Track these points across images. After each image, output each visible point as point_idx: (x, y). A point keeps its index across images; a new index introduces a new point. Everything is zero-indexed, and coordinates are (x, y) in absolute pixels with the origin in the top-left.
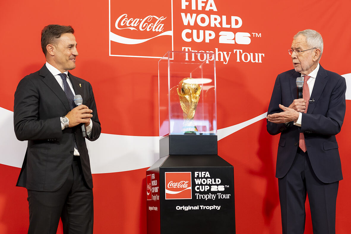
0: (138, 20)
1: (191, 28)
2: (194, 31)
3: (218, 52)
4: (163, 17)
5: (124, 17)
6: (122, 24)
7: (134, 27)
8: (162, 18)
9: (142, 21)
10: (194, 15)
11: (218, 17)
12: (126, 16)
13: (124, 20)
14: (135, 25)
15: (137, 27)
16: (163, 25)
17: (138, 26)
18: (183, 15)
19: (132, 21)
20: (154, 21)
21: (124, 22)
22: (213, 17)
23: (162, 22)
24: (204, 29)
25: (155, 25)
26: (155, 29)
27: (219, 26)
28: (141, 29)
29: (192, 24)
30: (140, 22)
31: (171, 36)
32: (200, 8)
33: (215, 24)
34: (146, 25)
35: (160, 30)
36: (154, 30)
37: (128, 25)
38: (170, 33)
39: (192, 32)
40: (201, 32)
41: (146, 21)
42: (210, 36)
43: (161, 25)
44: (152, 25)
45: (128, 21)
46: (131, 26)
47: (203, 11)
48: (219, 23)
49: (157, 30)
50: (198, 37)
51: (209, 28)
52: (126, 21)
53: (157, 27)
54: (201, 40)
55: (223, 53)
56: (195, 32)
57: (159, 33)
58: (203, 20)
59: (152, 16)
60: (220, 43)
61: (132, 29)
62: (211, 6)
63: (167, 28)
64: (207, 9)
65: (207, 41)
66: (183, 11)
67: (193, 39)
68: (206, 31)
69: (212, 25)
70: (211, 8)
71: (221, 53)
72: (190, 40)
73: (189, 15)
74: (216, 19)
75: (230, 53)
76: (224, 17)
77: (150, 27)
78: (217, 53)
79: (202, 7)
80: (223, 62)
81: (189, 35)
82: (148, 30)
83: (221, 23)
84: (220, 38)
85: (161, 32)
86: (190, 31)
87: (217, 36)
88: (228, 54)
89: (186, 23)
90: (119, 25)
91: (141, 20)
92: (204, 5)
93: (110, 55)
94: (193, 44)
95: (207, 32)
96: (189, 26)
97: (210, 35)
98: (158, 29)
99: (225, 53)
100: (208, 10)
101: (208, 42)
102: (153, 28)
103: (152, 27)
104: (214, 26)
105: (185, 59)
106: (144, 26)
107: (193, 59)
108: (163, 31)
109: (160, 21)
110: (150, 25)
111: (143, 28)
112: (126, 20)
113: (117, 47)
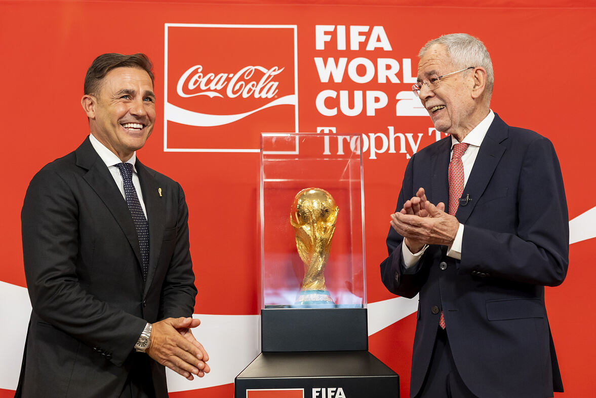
0: (225, 76)
1: (337, 87)
2: (341, 92)
3: (395, 134)
4: (277, 68)
5: (195, 72)
6: (191, 86)
7: (215, 90)
8: (275, 70)
9: (231, 78)
10: (343, 61)
11: (394, 63)
12: (200, 70)
13: (196, 77)
14: (219, 87)
15: (223, 91)
16: (276, 84)
17: (225, 88)
18: (319, 61)
19: (212, 78)
20: (258, 76)
21: (196, 81)
22: (382, 62)
23: (275, 79)
24: (364, 88)
25: (261, 85)
26: (260, 92)
27: (395, 80)
28: (230, 94)
29: (338, 79)
30: (228, 80)
31: (294, 106)
32: (355, 47)
33: (387, 77)
34: (242, 85)
35: (270, 95)
36: (257, 96)
37: (203, 87)
38: (292, 100)
39: (338, 96)
40: (358, 95)
41: (241, 78)
42: (376, 102)
43: (273, 85)
44: (253, 85)
45: (204, 81)
46: (209, 90)
47: (362, 51)
48: (396, 74)
49: (263, 95)
50: (351, 105)
51: (374, 85)
52: (200, 80)
53: (265, 89)
54: (357, 111)
55: (406, 137)
56: (344, 95)
57: (268, 100)
58: (361, 70)
59: (254, 66)
60: (398, 114)
61: (212, 95)
62: (379, 40)
63: (285, 89)
64: (370, 47)
65: (371, 112)
66: (320, 54)
67: (339, 110)
68: (368, 93)
69: (382, 80)
70: (379, 45)
71: (401, 136)
72: (333, 112)
73: (331, 60)
74: (388, 67)
75: (420, 135)
76: (407, 63)
77: (250, 90)
78: (392, 136)
79: (360, 43)
80: (406, 153)
81: (331, 103)
82: (245, 95)
83: (400, 75)
84: (398, 105)
85: (273, 99)
86: (332, 94)
87: (393, 102)
88: (415, 138)
89: (324, 78)
90: (185, 89)
91: (231, 75)
92: (363, 39)
93: (166, 150)
94: (340, 120)
95: (371, 95)
96: (331, 85)
97: (377, 100)
98: (267, 93)
99: (410, 136)
100: (373, 49)
101: (373, 114)
102: (255, 90)
103: (253, 89)
104: (384, 81)
105: (323, 151)
106: (237, 87)
107: (341, 152)
108: (276, 97)
109: (270, 76)
110: (250, 86)
111: (234, 93)
112: (199, 77)
113: (180, 133)
